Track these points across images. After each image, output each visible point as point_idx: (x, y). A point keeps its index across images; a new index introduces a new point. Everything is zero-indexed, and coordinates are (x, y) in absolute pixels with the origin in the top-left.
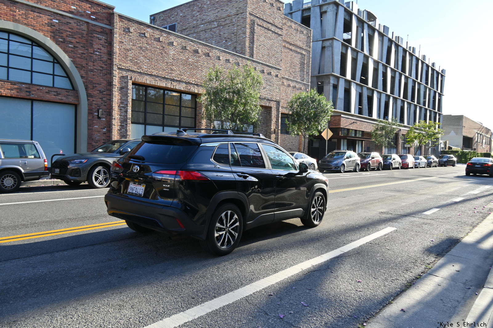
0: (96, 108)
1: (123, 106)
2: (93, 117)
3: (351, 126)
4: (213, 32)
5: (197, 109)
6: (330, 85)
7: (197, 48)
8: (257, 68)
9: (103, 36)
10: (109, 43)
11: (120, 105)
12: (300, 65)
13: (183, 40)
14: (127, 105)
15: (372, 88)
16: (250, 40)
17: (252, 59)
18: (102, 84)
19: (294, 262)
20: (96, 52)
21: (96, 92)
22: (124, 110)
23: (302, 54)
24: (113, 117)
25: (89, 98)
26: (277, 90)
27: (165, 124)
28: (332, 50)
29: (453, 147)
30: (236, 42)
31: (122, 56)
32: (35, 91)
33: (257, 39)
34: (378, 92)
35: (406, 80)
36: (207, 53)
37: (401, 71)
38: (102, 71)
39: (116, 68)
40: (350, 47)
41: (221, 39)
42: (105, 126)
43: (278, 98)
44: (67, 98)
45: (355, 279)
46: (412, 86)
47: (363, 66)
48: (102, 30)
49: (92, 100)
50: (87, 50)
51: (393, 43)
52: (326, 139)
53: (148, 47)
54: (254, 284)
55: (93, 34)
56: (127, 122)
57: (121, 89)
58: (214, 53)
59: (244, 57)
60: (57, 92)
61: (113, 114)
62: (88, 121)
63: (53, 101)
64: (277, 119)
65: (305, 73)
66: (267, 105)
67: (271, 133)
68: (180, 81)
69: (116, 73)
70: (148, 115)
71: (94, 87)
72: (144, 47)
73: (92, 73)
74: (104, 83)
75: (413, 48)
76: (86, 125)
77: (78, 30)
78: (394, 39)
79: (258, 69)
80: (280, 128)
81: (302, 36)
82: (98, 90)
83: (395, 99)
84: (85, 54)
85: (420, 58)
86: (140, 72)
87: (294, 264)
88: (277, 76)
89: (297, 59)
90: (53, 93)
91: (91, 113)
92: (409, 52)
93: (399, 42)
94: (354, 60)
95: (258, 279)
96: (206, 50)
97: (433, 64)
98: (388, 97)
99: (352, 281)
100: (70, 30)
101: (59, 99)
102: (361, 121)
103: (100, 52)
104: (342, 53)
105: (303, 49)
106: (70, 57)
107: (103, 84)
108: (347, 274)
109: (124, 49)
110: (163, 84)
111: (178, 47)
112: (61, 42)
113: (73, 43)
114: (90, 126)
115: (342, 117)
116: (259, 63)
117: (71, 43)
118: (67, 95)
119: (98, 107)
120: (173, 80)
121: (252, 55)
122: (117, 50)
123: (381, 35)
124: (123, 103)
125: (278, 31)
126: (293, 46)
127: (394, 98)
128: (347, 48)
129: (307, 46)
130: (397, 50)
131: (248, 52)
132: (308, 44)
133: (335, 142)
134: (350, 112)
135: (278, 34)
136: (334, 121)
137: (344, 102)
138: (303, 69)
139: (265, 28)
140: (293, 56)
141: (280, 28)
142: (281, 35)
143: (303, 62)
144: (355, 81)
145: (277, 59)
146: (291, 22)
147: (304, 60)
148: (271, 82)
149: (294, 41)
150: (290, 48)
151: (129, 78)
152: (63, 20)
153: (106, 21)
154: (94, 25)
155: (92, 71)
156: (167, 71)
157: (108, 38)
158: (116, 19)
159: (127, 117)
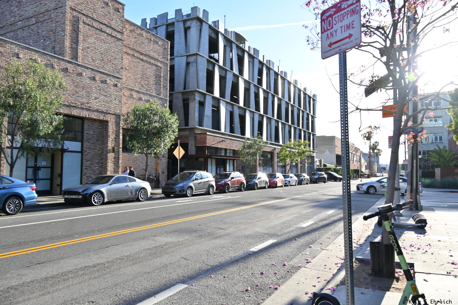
3: (219, 144)
4: (31, 29)
6: (195, 102)
8: (84, 73)
12: (156, 78)
15: (244, 107)
16: (72, 39)
17: (76, 62)
23: (157, 66)
26: (117, 102)
28: (197, 65)
29: (328, 165)
30: (55, 41)
33: (84, 40)
34: (250, 111)
35: (279, 101)
37: (274, 93)
40: (217, 65)
41: (40, 38)
43: (118, 111)
46: (286, 108)
47: (232, 84)
51: (264, 65)
52: (178, 158)
58: (7, 49)
59: (62, 59)
64: (117, 136)
65: (162, 86)
66: (101, 118)
67: (107, 152)
75: (285, 72)
78: (265, 62)
79: (86, 75)
80: (121, 146)
81: (156, 47)
83: (269, 119)
85: (292, 82)
88: (116, 85)
89: (151, 71)
92: (280, 75)
93: (270, 66)
94: (223, 79)
97: (305, 89)
98: (262, 116)
102: (231, 139)
104: (207, 70)
105: (158, 60)
115: (208, 135)
116: (88, 68)
121: (76, 58)
123: (252, 57)
125: (116, 35)
126: (145, 57)
127: (267, 118)
128: (214, 65)
129: (163, 58)
130: (268, 72)
131: (69, 54)
132: (165, 56)
133: (202, 161)
134: (219, 130)
135: (117, 38)
136: (200, 139)
137: (212, 120)
138: (158, 82)
139: (97, 29)
140: (145, 67)
141: (119, 32)
142: (122, 40)
143: (158, 75)
144: (225, 99)
145: (115, 67)
146: (141, 30)
147: (160, 73)
148: (106, 92)
149: (146, 51)
150: (141, 58)
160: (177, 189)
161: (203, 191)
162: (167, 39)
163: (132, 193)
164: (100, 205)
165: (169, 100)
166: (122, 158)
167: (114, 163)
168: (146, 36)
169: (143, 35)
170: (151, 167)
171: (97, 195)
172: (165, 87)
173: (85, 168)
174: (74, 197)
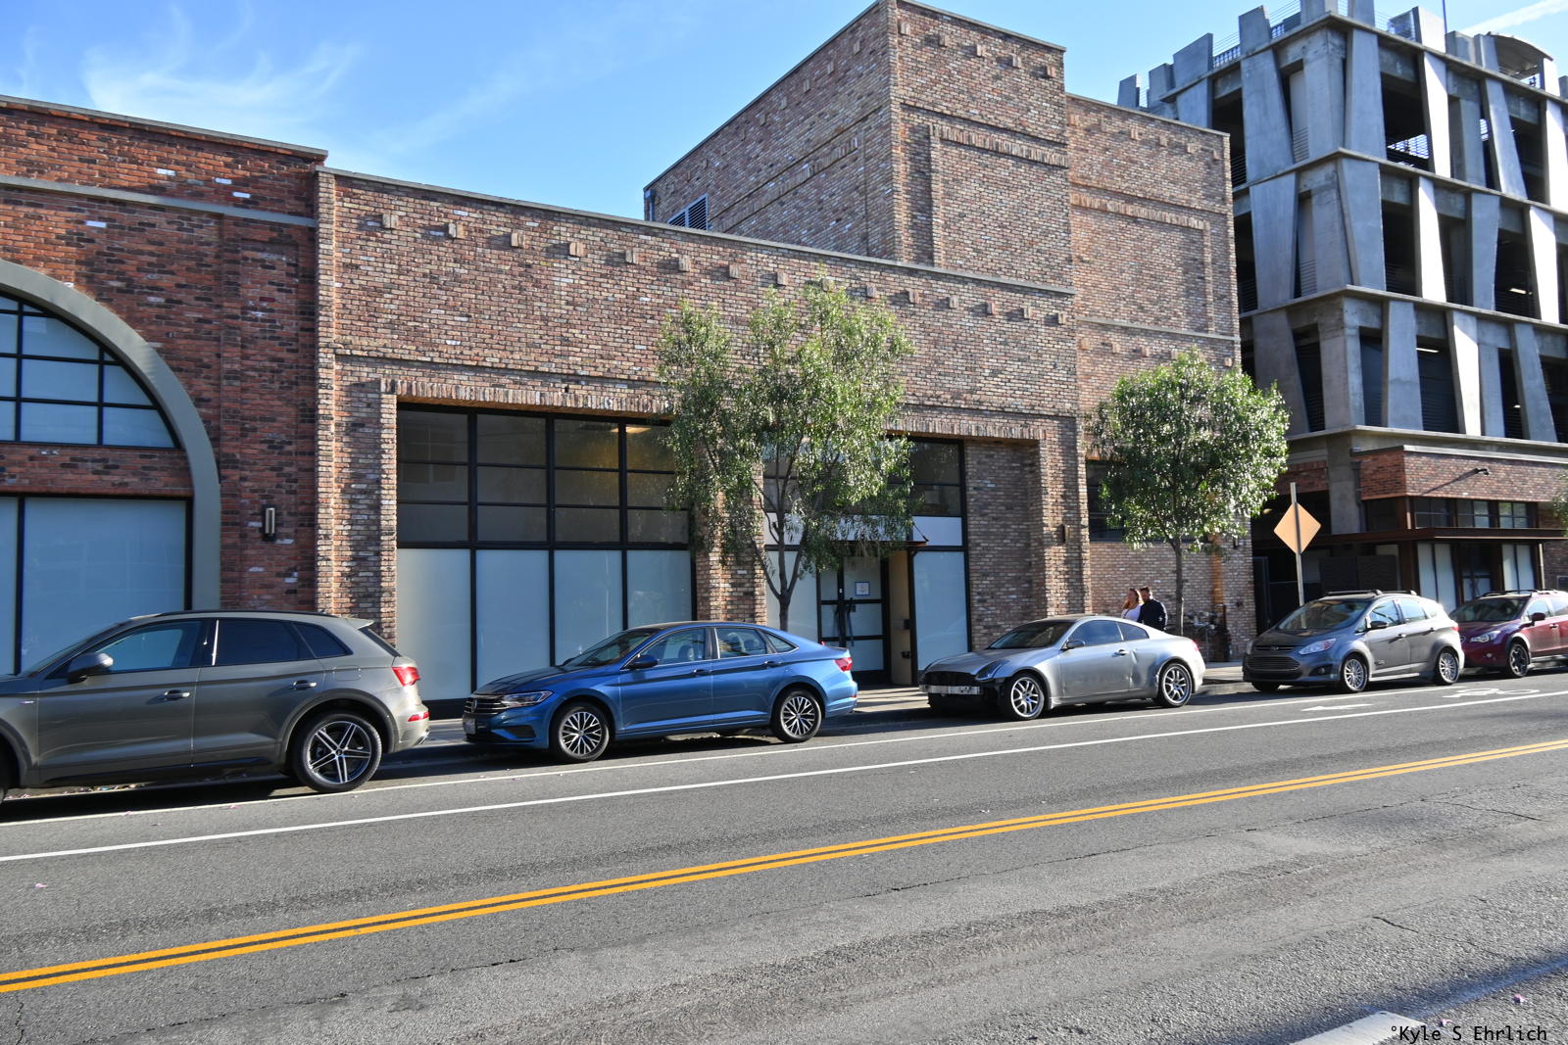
0: (257, 502)
1: (364, 486)
2: (243, 536)
3: (1461, 485)
4: (801, 197)
6: (1344, 334)
7: (676, 255)
8: (955, 299)
9: (283, 254)
10: (303, 276)
11: (348, 485)
12: (1185, 273)
13: (609, 232)
14: (378, 482)
15: (1562, 327)
16: (913, 201)
17: (929, 269)
18: (279, 418)
20: (255, 309)
21: (257, 446)
22: (364, 501)
23: (1186, 229)
24: (320, 532)
25: (223, 472)
26: (1062, 375)
28: (1339, 198)
30: (867, 217)
31: (354, 312)
32: (20, 464)
33: (948, 195)
36: (721, 267)
38: (279, 372)
39: (329, 356)
40: (1425, 177)
41: (826, 217)
42: (293, 563)
43: (1068, 406)
44: (145, 478)
47: (1501, 243)
48: (275, 235)
49: (237, 478)
50: (218, 307)
52: (1294, 549)
53: (462, 271)
55: (238, 252)
56: (379, 545)
57: (353, 428)
58: (749, 265)
59: (891, 267)
60: (104, 460)
61: (319, 521)
62: (222, 553)
63: (92, 491)
64: (1071, 487)
65: (1210, 298)
66: (1016, 433)
67: (1042, 544)
68: (602, 380)
69: (331, 374)
70: (482, 510)
71: (244, 432)
72: (447, 274)
73: (237, 383)
74: (288, 415)
76: (217, 566)
77: (183, 246)
79: (961, 301)
80: (1085, 521)
81: (1181, 163)
82: (262, 442)
84: (209, 322)
86: (432, 363)
88: (1053, 321)
89: (1166, 252)
90: (90, 464)
91: (237, 524)
96: (714, 257)
100: (152, 248)
101: (113, 484)
102: (1514, 462)
103: (272, 311)
104: (1385, 204)
105: (1190, 209)
106: (149, 337)
107: (284, 419)
109: (364, 289)
110: (530, 396)
111: (586, 260)
112: (119, 290)
113: (162, 290)
114: (233, 571)
115: (1411, 453)
116: (964, 280)
117: (155, 289)
118: (144, 468)
119: (264, 502)
120: (576, 379)
121: (926, 253)
122: (335, 295)
124: (364, 476)
125: (1044, 156)
126: (1143, 206)
128: (1412, 182)
129: (1207, 197)
131: (910, 246)
132: (1213, 190)
133: (1393, 556)
134: (1458, 432)
135: (1046, 164)
136: (1375, 472)
137: (1422, 393)
138: (1196, 283)
139: (982, 150)
140: (1146, 243)
141: (1050, 143)
142: (1064, 168)
143: (1195, 260)
144: (1471, 305)
145: (1047, 259)
146: (1124, 120)
147: (1202, 251)
148: (1024, 348)
149: (1147, 185)
150: (1129, 213)
151: (383, 387)
152: (125, 218)
153: (291, 203)
154: (245, 220)
155: (233, 375)
156: (549, 347)
157: (301, 260)
158: (328, 191)
159: (379, 525)
160: (1303, 663)
161: (1410, 671)
162: (1214, 128)
163: (1136, 677)
164: (1038, 718)
165: (1242, 343)
166: (1093, 560)
167: (1066, 580)
168: (1140, 134)
169: (1129, 134)
170: (1193, 587)
171: (1025, 686)
172: (1222, 297)
173: (977, 597)
174: (956, 690)
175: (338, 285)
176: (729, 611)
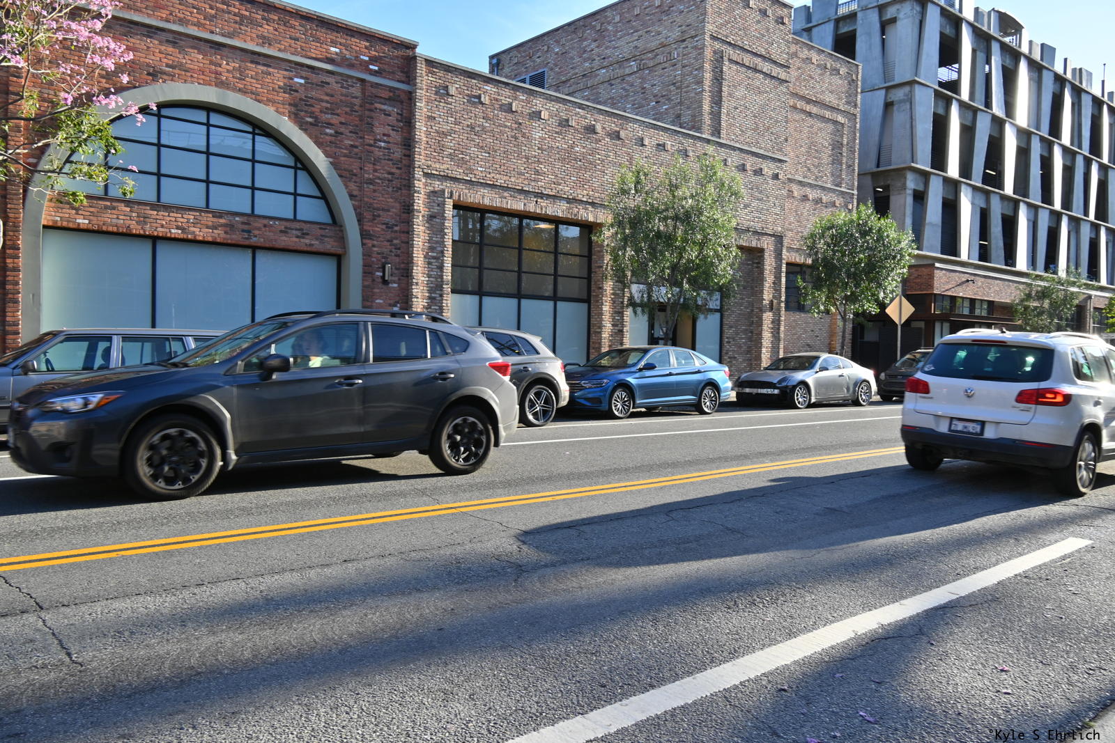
0: (380, 260)
1: (435, 254)
2: (373, 280)
3: (959, 289)
4: (628, 83)
5: (594, 257)
6: (905, 193)
7: (593, 123)
8: (729, 160)
9: (394, 107)
10: (406, 122)
11: (427, 253)
12: (833, 150)
13: (560, 105)
14: (442, 252)
15: (1015, 196)
16: (712, 97)
17: (718, 140)
18: (392, 210)
19: (835, 615)
20: (380, 141)
21: (380, 226)
22: (435, 263)
23: (835, 122)
24: (414, 281)
25: (365, 241)
26: (777, 210)
27: (523, 293)
28: (911, 108)
30: (681, 103)
31: (432, 147)
32: (259, 229)
33: (730, 95)
34: (1029, 205)
35: (1103, 173)
36: (616, 131)
37: (1090, 154)
38: (392, 181)
39: (420, 173)
40: (957, 100)
41: (647, 99)
42: (397, 299)
43: (780, 229)
44: (322, 242)
45: (991, 662)
47: (989, 143)
48: (391, 94)
49: (371, 245)
50: (361, 138)
51: (1068, 85)
52: (897, 321)
53: (487, 125)
54: (741, 661)
55: (372, 104)
56: (441, 290)
57: (431, 218)
58: (630, 131)
59: (699, 137)
60: (301, 230)
61: (414, 274)
62: (363, 290)
63: (295, 248)
64: (778, 278)
65: (844, 167)
66: (754, 244)
67: (762, 311)
68: (554, 197)
69: (421, 185)
70: (486, 272)
71: (375, 217)
72: (479, 126)
73: (371, 187)
74: (396, 208)
76: (360, 298)
77: (343, 98)
78: (1068, 75)
79: (732, 162)
80: (783, 298)
81: (837, 81)
82: (384, 224)
83: (1075, 222)
84: (356, 147)
86: (471, 181)
87: (835, 620)
88: (776, 177)
89: (824, 136)
90: (294, 232)
91: (369, 273)
92: (1108, 105)
93: (1081, 82)
94: (968, 132)
95: (749, 649)
96: (612, 125)
98: (1056, 216)
99: (984, 666)
100: (327, 98)
101: (306, 245)
102: (985, 277)
103: (389, 142)
104: (935, 114)
105: (838, 109)
106: (327, 155)
107: (394, 210)
108: (971, 651)
109: (438, 133)
110: (518, 205)
111: (549, 122)
112: (311, 124)
113: (332, 125)
114: (368, 301)
115: (938, 268)
116: (734, 148)
117: (330, 125)
118: (322, 236)
119: (383, 260)
120: (541, 195)
121: (717, 131)
122: (423, 135)
123: (1036, 68)
124: (435, 248)
125: (779, 73)
126: (815, 106)
127: (1071, 218)
128: (948, 101)
129: (848, 103)
130: (1076, 101)
131: (709, 125)
133: (920, 329)
134: (956, 256)
135: (779, 79)
136: (916, 278)
137: (942, 232)
138: (838, 157)
139: (749, 68)
140: (815, 129)
141: (782, 66)
142: (787, 82)
143: (838, 142)
144: (970, 180)
145: (775, 138)
146: (809, 50)
147: (842, 137)
148: (761, 192)
149: (817, 93)
150: (808, 110)
151: (446, 195)
152: (315, 78)
153: (399, 75)
154: (377, 84)
155: (371, 182)
156: (528, 175)
157: (404, 111)
158: (421, 69)
159: (442, 278)
163: (848, 389)
164: (806, 408)
165: (858, 195)
166: (785, 321)
167: (772, 333)
168: (817, 60)
169: (811, 60)
171: (801, 390)
172: (850, 166)
175: (425, 129)
176: (610, 341)
